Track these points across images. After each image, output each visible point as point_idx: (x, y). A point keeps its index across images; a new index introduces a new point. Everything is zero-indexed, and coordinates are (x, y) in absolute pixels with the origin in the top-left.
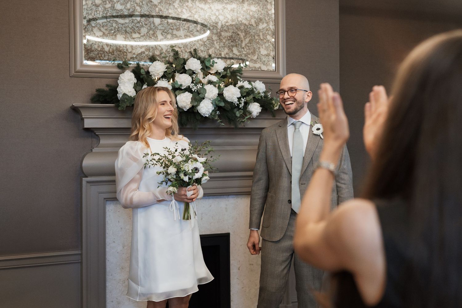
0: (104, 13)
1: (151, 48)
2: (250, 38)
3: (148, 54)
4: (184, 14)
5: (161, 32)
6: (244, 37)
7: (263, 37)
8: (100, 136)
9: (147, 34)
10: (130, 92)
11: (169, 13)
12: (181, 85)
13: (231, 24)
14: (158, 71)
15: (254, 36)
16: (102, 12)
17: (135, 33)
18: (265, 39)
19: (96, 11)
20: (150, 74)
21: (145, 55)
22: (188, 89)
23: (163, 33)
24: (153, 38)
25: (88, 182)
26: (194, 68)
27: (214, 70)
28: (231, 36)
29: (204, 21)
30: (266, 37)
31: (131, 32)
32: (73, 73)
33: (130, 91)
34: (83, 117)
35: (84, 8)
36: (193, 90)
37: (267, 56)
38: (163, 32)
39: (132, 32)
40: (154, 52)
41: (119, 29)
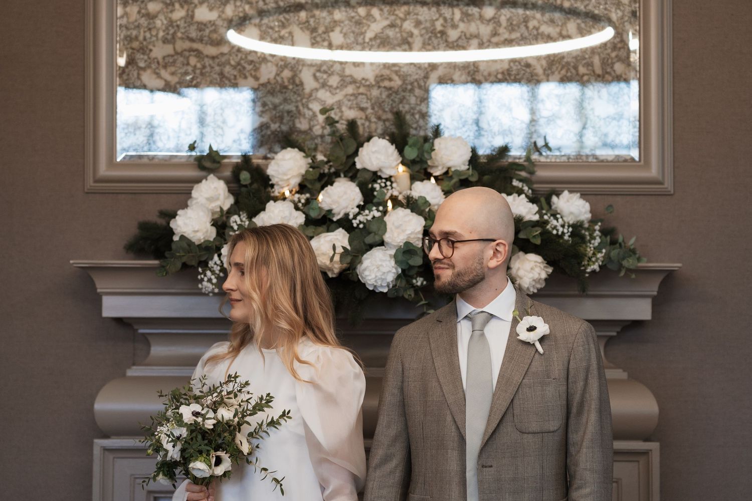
0: (168, 34)
1: (286, 114)
2: (563, 72)
3: (278, 130)
4: (375, 21)
5: (313, 70)
6: (545, 70)
7: (603, 69)
8: (150, 338)
9: (275, 78)
10: (197, 231)
11: (335, 22)
12: (330, 211)
13: (506, 40)
14: (285, 174)
15: (576, 68)
16: (164, 31)
17: (246, 77)
18: (607, 73)
19: (150, 29)
20: (271, 183)
21: (269, 133)
22: (345, 223)
23: (318, 74)
24: (291, 87)
25: (106, 450)
26: (375, 163)
27: (440, 168)
28: (508, 70)
29: (430, 34)
30: (612, 68)
31: (235, 76)
32: (90, 183)
33: (196, 229)
34: (99, 290)
35: (121, 25)
36: (355, 225)
37: (614, 119)
38: (319, 71)
39: (238, 77)
40: (294, 124)
41: (204, 71)
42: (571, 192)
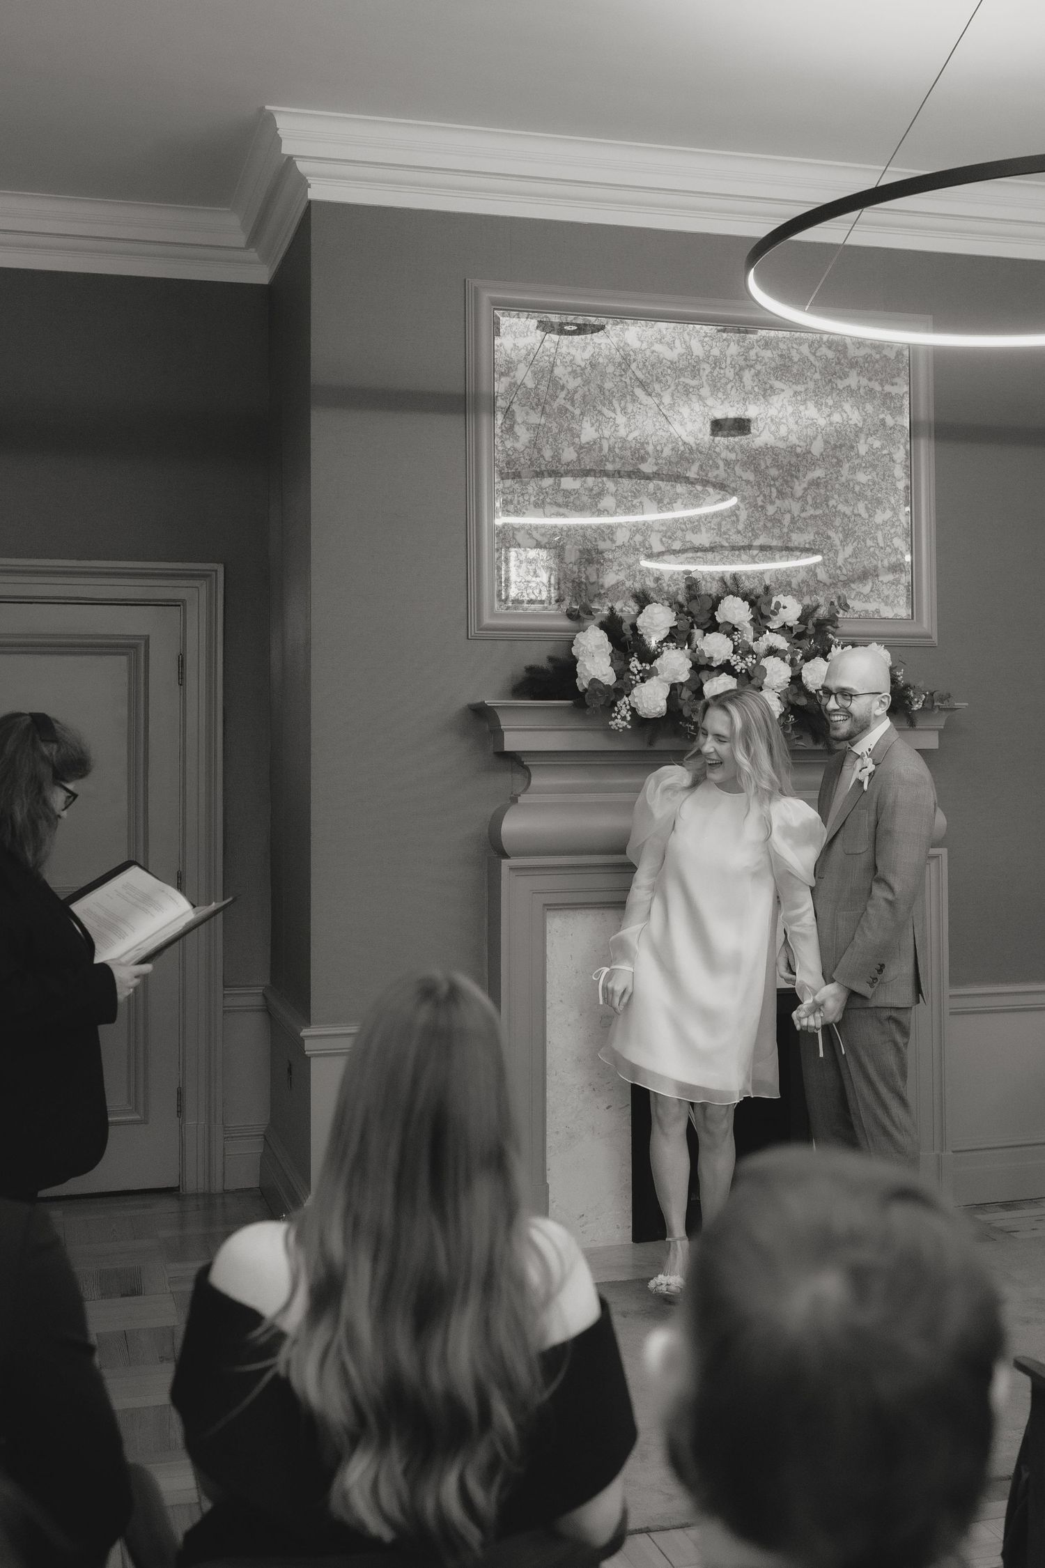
0: (538, 499)
1: (638, 573)
2: (855, 544)
3: (632, 586)
4: (710, 495)
5: (659, 535)
6: (841, 542)
7: (885, 542)
8: (531, 769)
9: (629, 542)
10: (606, 675)
11: (677, 494)
12: (711, 658)
13: (812, 515)
14: (657, 626)
15: (864, 541)
16: (535, 497)
17: (604, 540)
18: (888, 546)
19: (523, 494)
20: (640, 633)
21: (624, 589)
22: (727, 668)
23: (664, 539)
24: (642, 550)
25: (512, 869)
26: (736, 619)
27: (777, 622)
28: (813, 541)
29: (753, 508)
30: (891, 541)
31: (596, 538)
32: (473, 631)
33: (605, 673)
34: (502, 727)
35: (498, 489)
36: (739, 671)
37: (893, 584)
38: (665, 536)
39: (598, 540)
40: (645, 582)
41: (569, 533)
42: (878, 644)
